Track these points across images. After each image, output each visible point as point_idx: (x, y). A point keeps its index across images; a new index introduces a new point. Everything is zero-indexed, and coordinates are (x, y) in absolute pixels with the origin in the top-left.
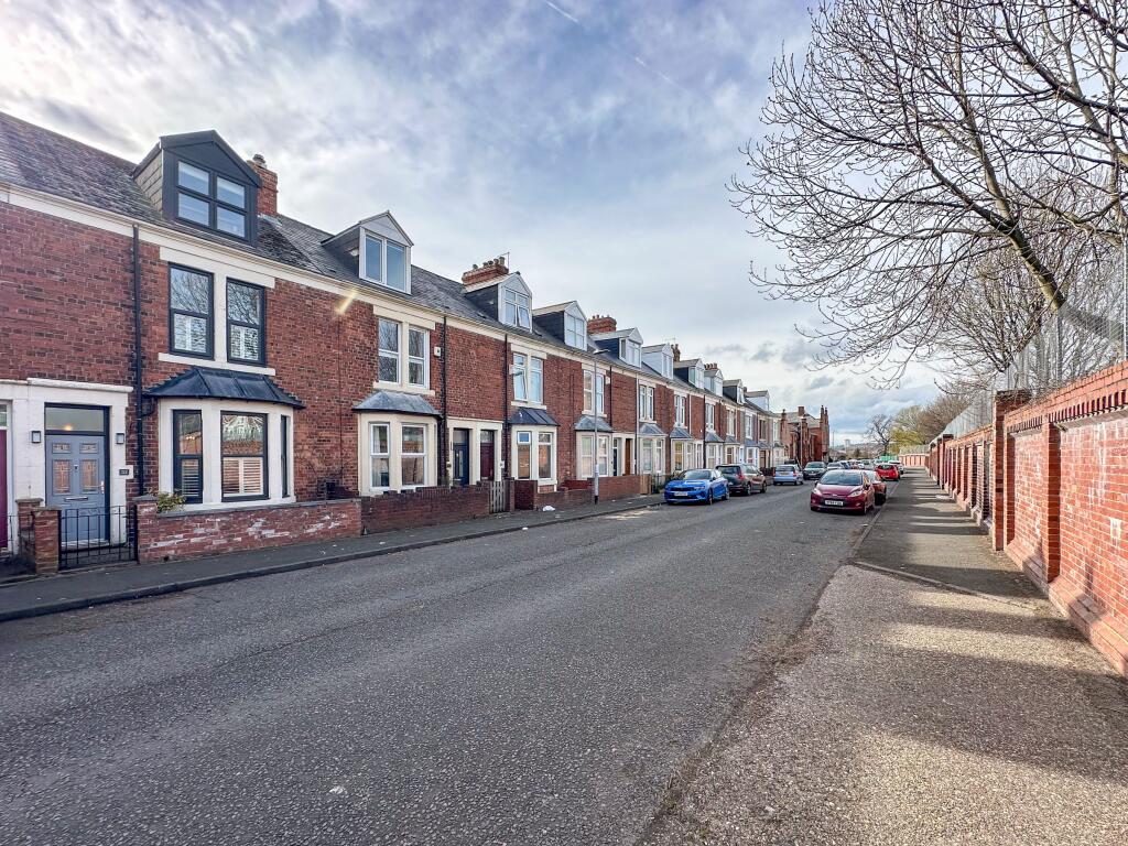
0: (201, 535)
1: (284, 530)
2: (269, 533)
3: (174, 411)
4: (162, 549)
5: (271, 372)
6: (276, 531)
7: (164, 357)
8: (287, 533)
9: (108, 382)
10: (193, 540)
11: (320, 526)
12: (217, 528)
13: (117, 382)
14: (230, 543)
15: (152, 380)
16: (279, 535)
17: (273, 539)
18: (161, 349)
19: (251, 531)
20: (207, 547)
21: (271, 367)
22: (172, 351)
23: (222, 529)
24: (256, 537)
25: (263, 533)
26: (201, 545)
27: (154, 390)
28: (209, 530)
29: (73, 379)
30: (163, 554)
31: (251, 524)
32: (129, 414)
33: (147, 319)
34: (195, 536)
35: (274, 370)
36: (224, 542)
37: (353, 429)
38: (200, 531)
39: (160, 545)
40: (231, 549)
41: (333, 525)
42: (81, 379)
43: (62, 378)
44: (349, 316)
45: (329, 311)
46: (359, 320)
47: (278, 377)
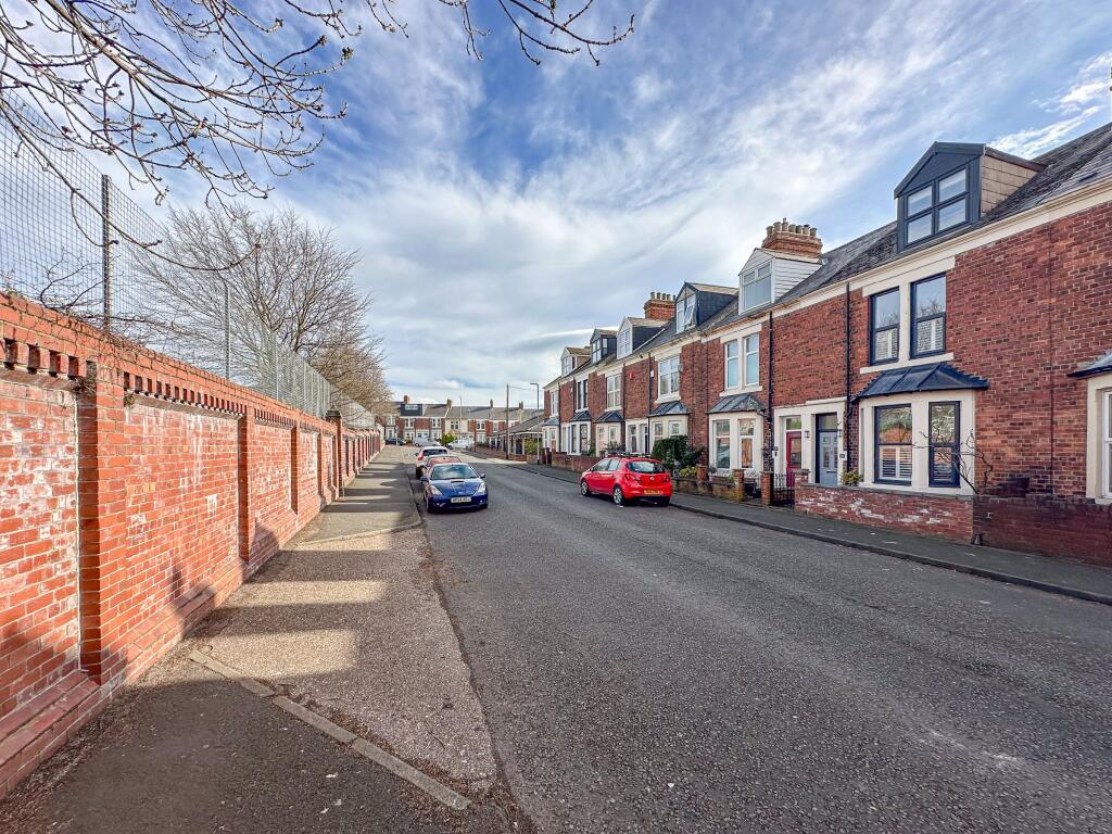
0: (824, 502)
1: (878, 513)
2: (867, 513)
3: (876, 408)
4: (804, 506)
5: (949, 357)
6: (873, 512)
7: (864, 370)
8: (882, 517)
9: (836, 396)
10: (818, 504)
11: (916, 518)
12: (831, 499)
13: (839, 395)
14: (839, 513)
15: (859, 388)
16: (875, 516)
17: (870, 519)
18: (863, 365)
19: (853, 507)
20: (826, 511)
21: (950, 351)
22: (871, 363)
23: (835, 500)
24: (856, 513)
25: (863, 511)
26: (823, 509)
27: (857, 395)
28: (828, 499)
30: (804, 509)
31: (853, 502)
32: (845, 416)
33: (857, 345)
34: (820, 501)
35: (952, 354)
36: (836, 510)
38: (822, 499)
39: (803, 503)
40: (840, 518)
41: (932, 521)
43: (818, 398)
44: (1072, 241)
45: (1033, 253)
46: (1092, 239)
47: (957, 359)
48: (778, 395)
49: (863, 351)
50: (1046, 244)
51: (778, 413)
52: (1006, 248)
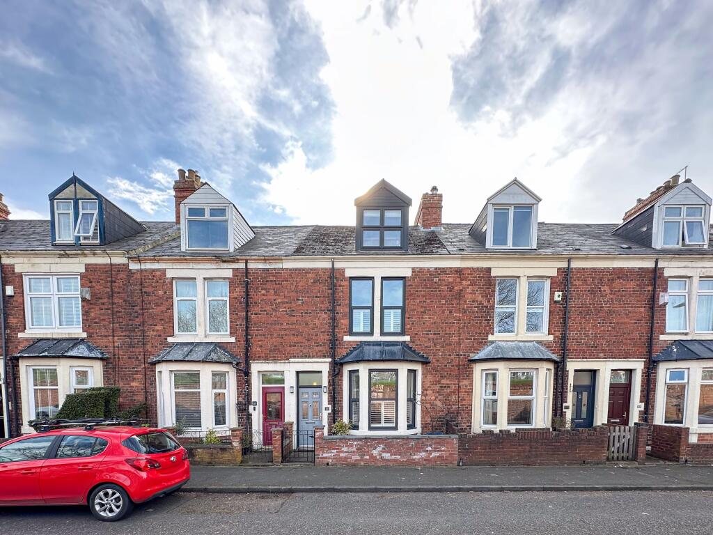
0: (346, 452)
1: (395, 455)
2: (387, 456)
3: (350, 371)
4: (326, 458)
5: (407, 338)
6: (391, 455)
7: (347, 338)
8: (399, 457)
9: (320, 357)
10: (342, 455)
11: (424, 454)
12: (354, 449)
13: (324, 357)
14: (362, 459)
16: (393, 457)
17: (389, 460)
18: (346, 333)
19: (375, 452)
20: (349, 460)
21: (408, 335)
22: (351, 333)
23: (358, 449)
24: (378, 457)
25: (383, 455)
26: (346, 458)
27: (341, 359)
28: (351, 449)
29: (306, 357)
30: (326, 461)
31: (375, 448)
32: (329, 375)
34: (342, 452)
35: (409, 337)
36: (358, 458)
37: (469, 375)
38: (345, 449)
39: (325, 455)
40: (362, 464)
41: (434, 455)
42: (309, 357)
43: (302, 357)
44: (469, 283)
45: (452, 283)
46: (477, 285)
47: (412, 341)
48: (255, 349)
49: (345, 321)
50: (458, 280)
51: (256, 367)
52: (440, 274)
